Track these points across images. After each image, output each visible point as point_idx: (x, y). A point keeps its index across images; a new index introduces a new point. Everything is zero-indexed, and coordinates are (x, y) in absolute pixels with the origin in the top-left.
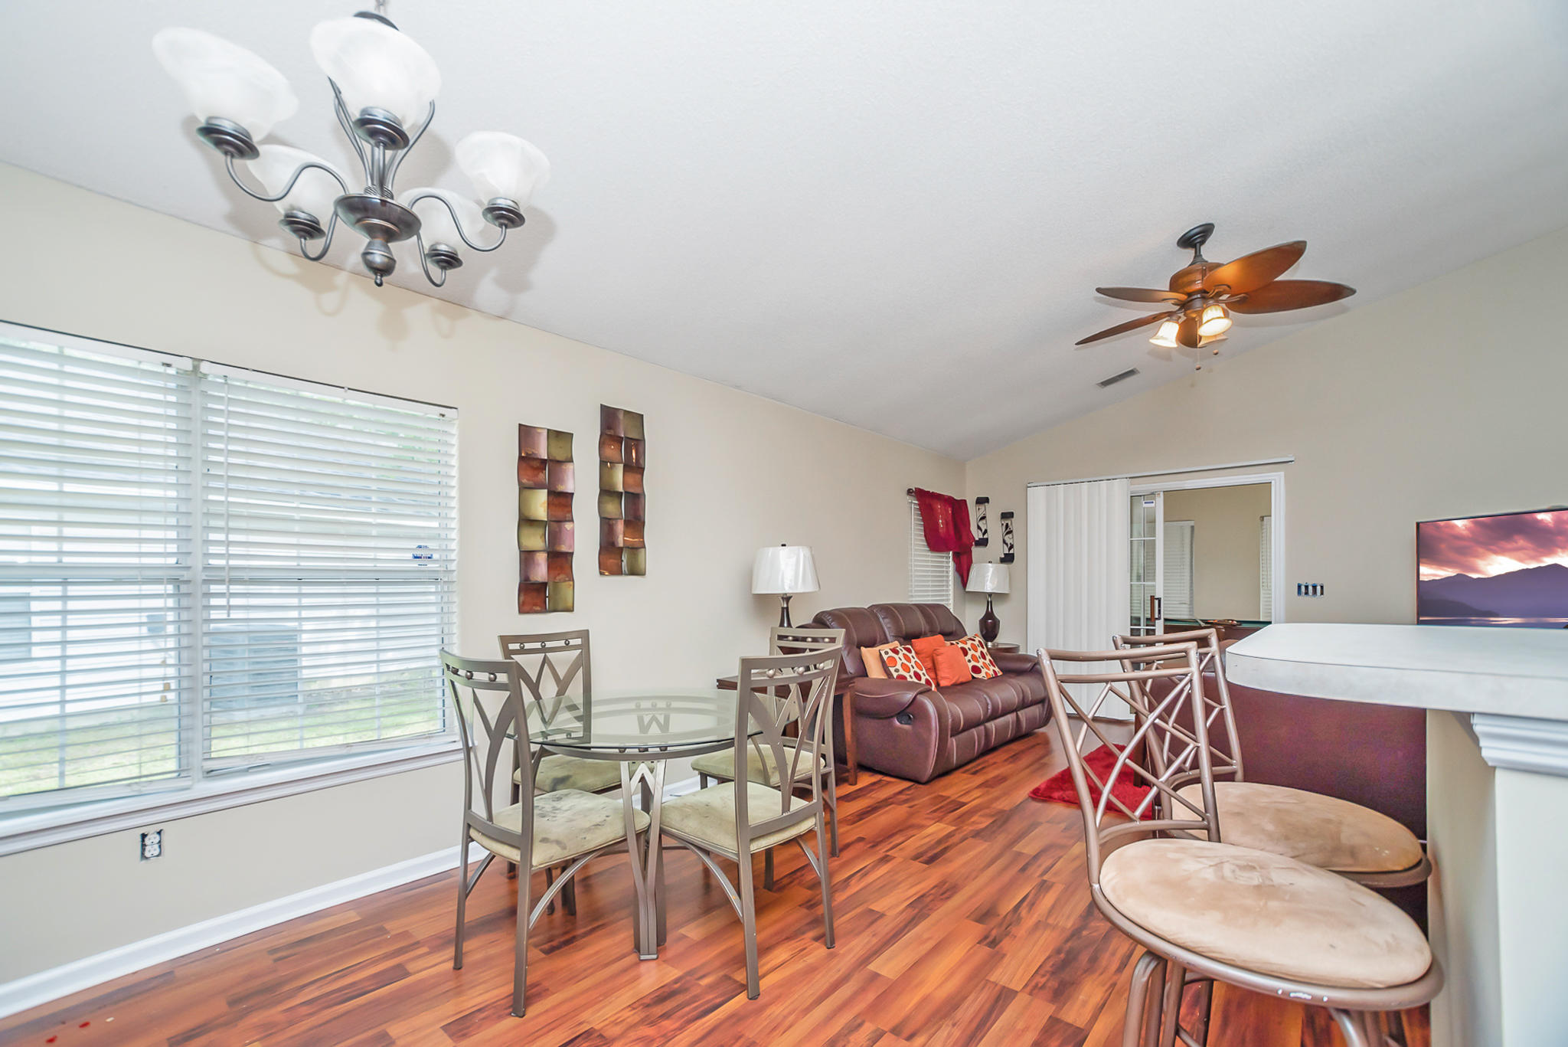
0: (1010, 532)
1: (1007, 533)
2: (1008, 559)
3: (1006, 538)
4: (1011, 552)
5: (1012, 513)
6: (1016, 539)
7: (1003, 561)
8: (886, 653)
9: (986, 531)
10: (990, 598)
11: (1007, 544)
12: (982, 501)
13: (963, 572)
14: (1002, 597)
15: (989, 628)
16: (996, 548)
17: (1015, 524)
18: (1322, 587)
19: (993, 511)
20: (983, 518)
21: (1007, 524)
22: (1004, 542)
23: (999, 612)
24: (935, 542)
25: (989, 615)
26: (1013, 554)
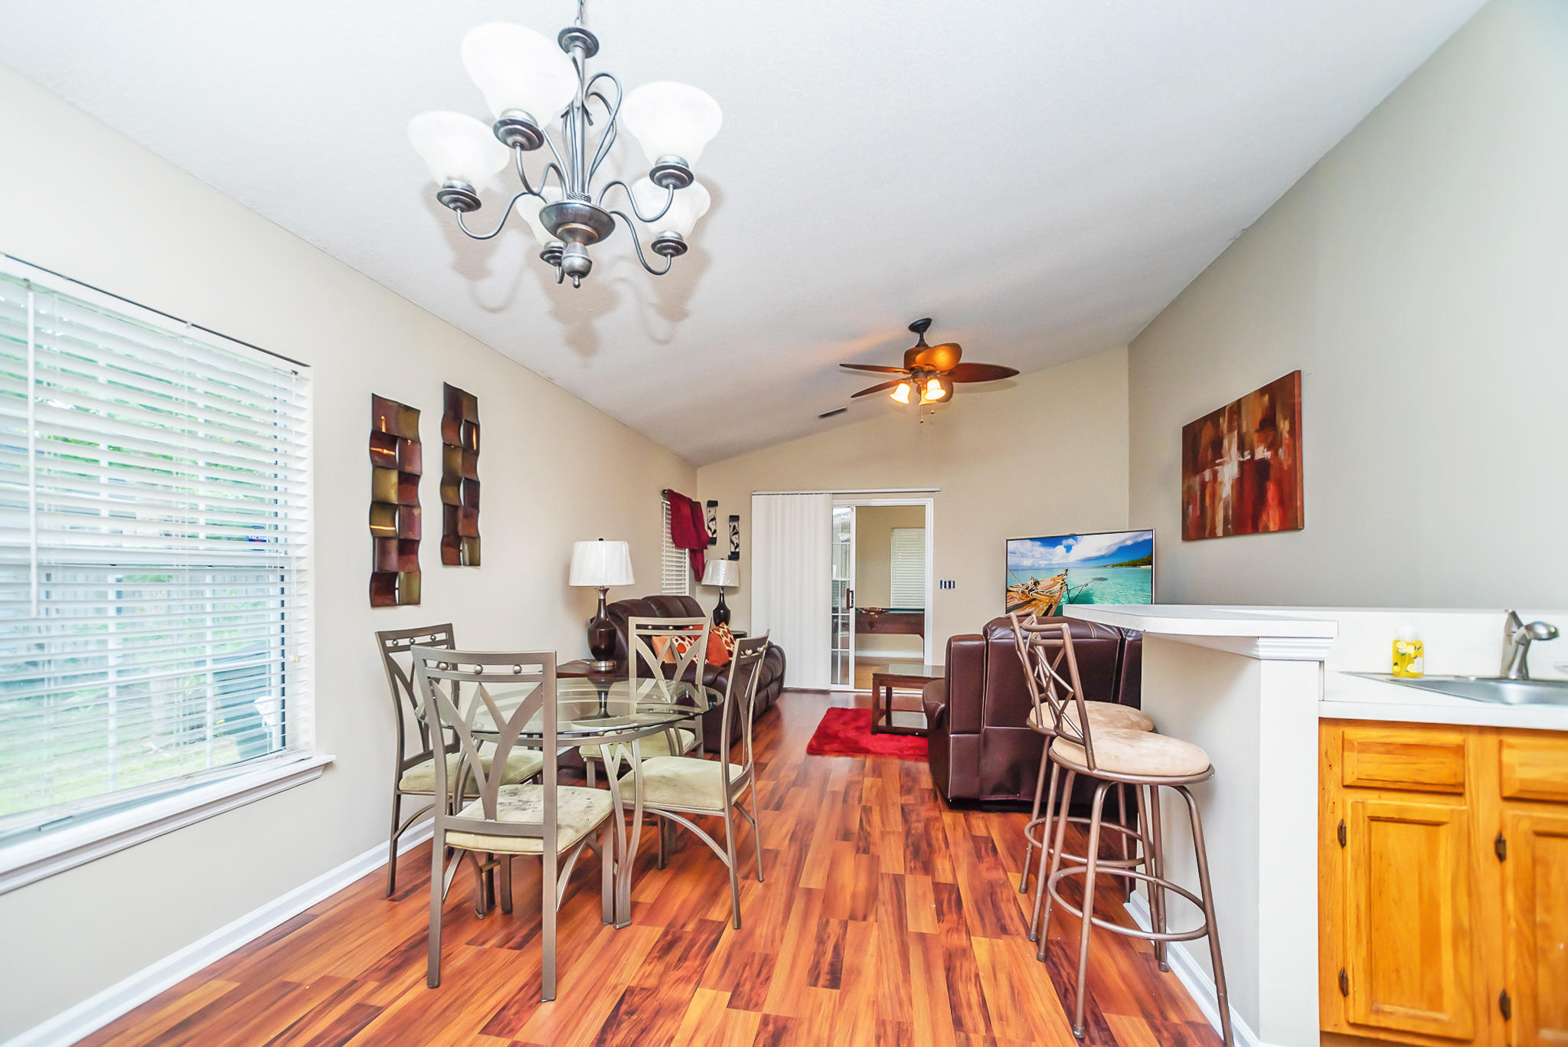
0: (737, 533)
1: (734, 534)
2: (734, 556)
3: (733, 538)
4: (737, 550)
5: (738, 517)
6: (742, 539)
7: (730, 558)
8: (677, 640)
9: (715, 531)
10: (722, 591)
11: (734, 544)
12: (713, 504)
13: (698, 570)
14: (732, 590)
15: (722, 615)
16: (723, 546)
17: (741, 526)
18: (954, 582)
19: (722, 514)
20: (714, 519)
21: (734, 526)
22: (732, 542)
23: (730, 602)
24: (679, 540)
25: (722, 606)
26: (738, 553)
